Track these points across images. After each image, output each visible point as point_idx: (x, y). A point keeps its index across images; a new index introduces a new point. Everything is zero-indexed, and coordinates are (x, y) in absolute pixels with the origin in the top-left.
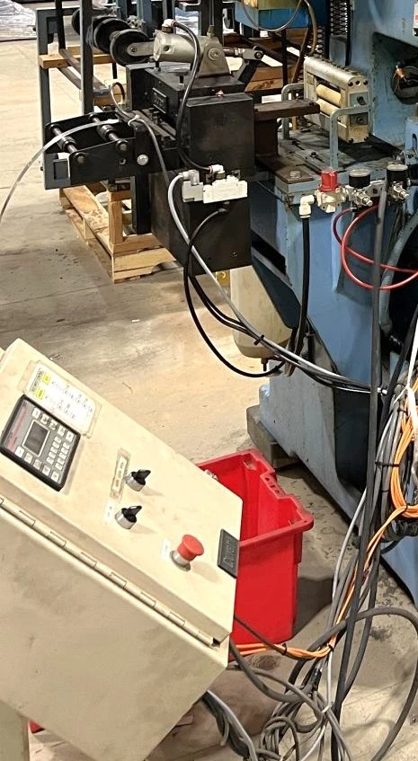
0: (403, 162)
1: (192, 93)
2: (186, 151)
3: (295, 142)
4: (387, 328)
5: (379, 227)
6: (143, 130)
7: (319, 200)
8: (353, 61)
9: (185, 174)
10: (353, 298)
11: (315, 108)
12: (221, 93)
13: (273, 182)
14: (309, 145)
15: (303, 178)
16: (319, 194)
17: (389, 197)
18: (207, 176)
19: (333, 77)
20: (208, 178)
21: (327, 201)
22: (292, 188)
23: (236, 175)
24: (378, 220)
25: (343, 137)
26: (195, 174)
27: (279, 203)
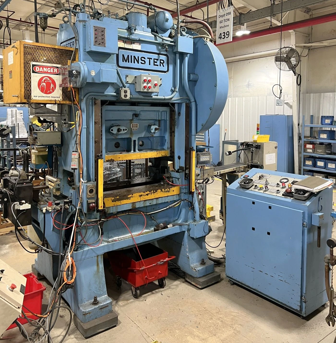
0: (68, 200)
1: (18, 184)
2: (16, 197)
3: (43, 196)
4: (65, 240)
5: (62, 215)
6: (6, 192)
7: (48, 208)
8: (58, 176)
9: (16, 203)
10: (56, 233)
11: (48, 187)
12: (25, 184)
13: (37, 205)
14: (47, 196)
15: (44, 204)
16: (48, 207)
17: (64, 208)
18: (21, 203)
19: (52, 180)
20: (21, 204)
21: (50, 209)
22: (41, 206)
23: (28, 203)
24: (62, 213)
25: (54, 194)
26: (18, 203)
27: (39, 210)
